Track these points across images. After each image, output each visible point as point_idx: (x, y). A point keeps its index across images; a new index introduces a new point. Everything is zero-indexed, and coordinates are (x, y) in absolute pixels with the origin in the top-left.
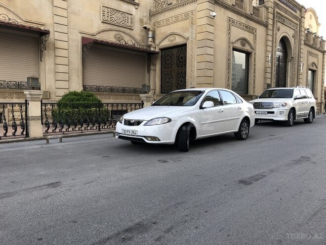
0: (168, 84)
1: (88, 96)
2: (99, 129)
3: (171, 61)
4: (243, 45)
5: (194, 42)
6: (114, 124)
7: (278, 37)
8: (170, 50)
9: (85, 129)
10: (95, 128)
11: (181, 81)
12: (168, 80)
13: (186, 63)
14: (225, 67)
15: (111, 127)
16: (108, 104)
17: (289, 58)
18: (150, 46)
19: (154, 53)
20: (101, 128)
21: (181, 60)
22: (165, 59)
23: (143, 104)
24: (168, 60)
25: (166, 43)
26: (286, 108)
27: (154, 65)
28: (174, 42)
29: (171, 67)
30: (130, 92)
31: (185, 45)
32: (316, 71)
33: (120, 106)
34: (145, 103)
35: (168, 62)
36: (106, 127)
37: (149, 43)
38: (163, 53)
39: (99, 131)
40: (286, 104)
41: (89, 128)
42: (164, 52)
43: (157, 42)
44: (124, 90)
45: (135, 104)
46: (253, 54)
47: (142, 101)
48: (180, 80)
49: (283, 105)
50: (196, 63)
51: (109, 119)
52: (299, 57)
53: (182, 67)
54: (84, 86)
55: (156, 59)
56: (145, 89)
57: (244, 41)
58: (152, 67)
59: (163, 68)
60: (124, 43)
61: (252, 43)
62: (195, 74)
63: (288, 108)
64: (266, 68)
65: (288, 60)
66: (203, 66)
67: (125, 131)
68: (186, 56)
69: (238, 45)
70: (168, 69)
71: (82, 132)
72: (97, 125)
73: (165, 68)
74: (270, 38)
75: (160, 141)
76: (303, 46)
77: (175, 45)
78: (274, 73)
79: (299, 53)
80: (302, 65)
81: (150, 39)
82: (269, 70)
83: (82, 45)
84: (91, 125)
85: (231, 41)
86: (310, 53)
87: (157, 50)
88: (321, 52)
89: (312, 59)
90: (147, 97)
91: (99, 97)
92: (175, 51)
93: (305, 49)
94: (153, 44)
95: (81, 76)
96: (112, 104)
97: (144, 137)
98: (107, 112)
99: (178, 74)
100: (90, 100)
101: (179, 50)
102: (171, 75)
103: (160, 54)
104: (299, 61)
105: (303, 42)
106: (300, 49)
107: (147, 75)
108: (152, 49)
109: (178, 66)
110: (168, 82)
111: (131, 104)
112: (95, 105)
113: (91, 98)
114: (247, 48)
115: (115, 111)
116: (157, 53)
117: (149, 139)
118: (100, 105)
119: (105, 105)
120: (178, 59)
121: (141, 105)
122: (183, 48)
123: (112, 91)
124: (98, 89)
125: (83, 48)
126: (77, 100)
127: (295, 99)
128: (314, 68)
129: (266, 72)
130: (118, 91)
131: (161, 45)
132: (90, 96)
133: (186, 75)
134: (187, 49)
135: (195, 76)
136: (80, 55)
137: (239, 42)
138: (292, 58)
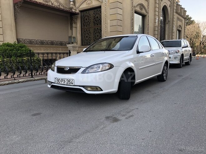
0: (87, 39)
1: (20, 47)
2: (32, 75)
3: (89, 20)
4: (141, 9)
5: (107, 5)
6: (45, 71)
7: (161, 6)
8: (88, 12)
9: (18, 76)
10: (27, 75)
11: (98, 36)
12: (86, 35)
13: (101, 21)
14: (130, 25)
15: (43, 73)
16: (38, 54)
17: (167, 21)
18: (71, 8)
19: (75, 14)
20: (33, 74)
21: (97, 19)
22: (84, 19)
23: (70, 53)
24: (86, 19)
25: (84, 6)
26: (179, 54)
27: (76, 23)
28: (91, 5)
29: (89, 25)
30: (57, 44)
31: (100, 7)
32: (181, 31)
33: (50, 55)
34: (72, 52)
35: (86, 21)
36: (38, 73)
37: (71, 6)
38: (82, 15)
39: (32, 77)
40: (178, 51)
41: (22, 75)
42: (82, 13)
43: (77, 5)
44: (52, 43)
45: (64, 53)
46: (147, 16)
47: (69, 51)
48: (96, 35)
49: (176, 52)
50: (109, 21)
51: (41, 67)
52: (173, 21)
53: (97, 24)
54: (17, 39)
55: (77, 18)
56: (71, 40)
57: (142, 6)
58: (74, 25)
59: (83, 26)
60: (51, 4)
61: (146, 8)
62: (109, 29)
63: (180, 54)
64: (155, 27)
65: (166, 23)
66: (115, 23)
67: (58, 80)
68: (101, 16)
69: (138, 9)
70: (87, 26)
71: (15, 80)
72: (29, 72)
73: (84, 26)
74: (157, 6)
75: (102, 90)
76: (175, 14)
77: (92, 7)
78: (159, 31)
79: (173, 18)
80: (174, 27)
81: (72, 3)
82: (157, 29)
83: (14, 4)
84: (23, 73)
85: (133, 5)
86: (178, 19)
87: (77, 11)
88: (184, 18)
89: (179, 23)
90: (73, 47)
91: (31, 49)
92: (92, 12)
93: (176, 16)
94: (74, 7)
95: (14, 31)
96: (43, 54)
97: (83, 86)
98: (39, 61)
99: (95, 30)
100: (23, 50)
101: (95, 12)
102: (89, 31)
103: (80, 15)
104: (173, 24)
105: (175, 11)
106: (173, 15)
107: (70, 31)
108: (74, 11)
109: (95, 24)
110: (87, 37)
111: (60, 53)
112: (27, 55)
113: (24, 49)
114: (143, 12)
115: (46, 60)
116: (78, 14)
117: (89, 89)
118: (32, 54)
119: (36, 55)
120: (95, 19)
121: (69, 54)
122: (99, 9)
123: (42, 43)
124: (31, 42)
125: (14, 6)
126: (10, 51)
127: (183, 48)
128: (180, 29)
129: (155, 30)
130: (47, 44)
131: (80, 7)
132: (23, 47)
133: (101, 31)
134: (102, 10)
135: (109, 31)
136: (12, 12)
137: (139, 7)
138: (169, 21)
